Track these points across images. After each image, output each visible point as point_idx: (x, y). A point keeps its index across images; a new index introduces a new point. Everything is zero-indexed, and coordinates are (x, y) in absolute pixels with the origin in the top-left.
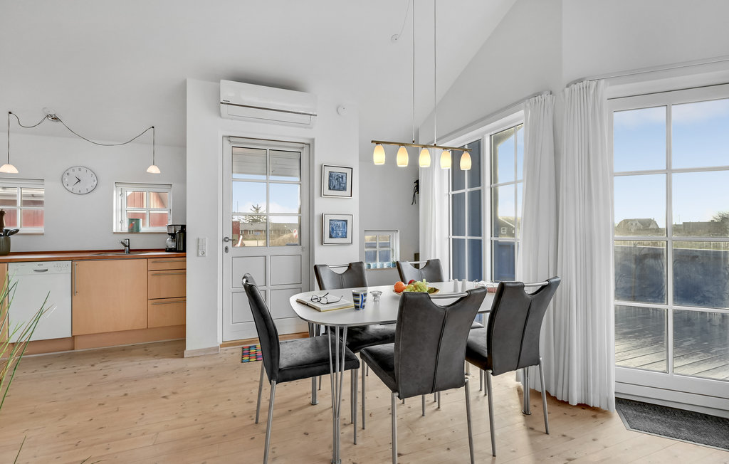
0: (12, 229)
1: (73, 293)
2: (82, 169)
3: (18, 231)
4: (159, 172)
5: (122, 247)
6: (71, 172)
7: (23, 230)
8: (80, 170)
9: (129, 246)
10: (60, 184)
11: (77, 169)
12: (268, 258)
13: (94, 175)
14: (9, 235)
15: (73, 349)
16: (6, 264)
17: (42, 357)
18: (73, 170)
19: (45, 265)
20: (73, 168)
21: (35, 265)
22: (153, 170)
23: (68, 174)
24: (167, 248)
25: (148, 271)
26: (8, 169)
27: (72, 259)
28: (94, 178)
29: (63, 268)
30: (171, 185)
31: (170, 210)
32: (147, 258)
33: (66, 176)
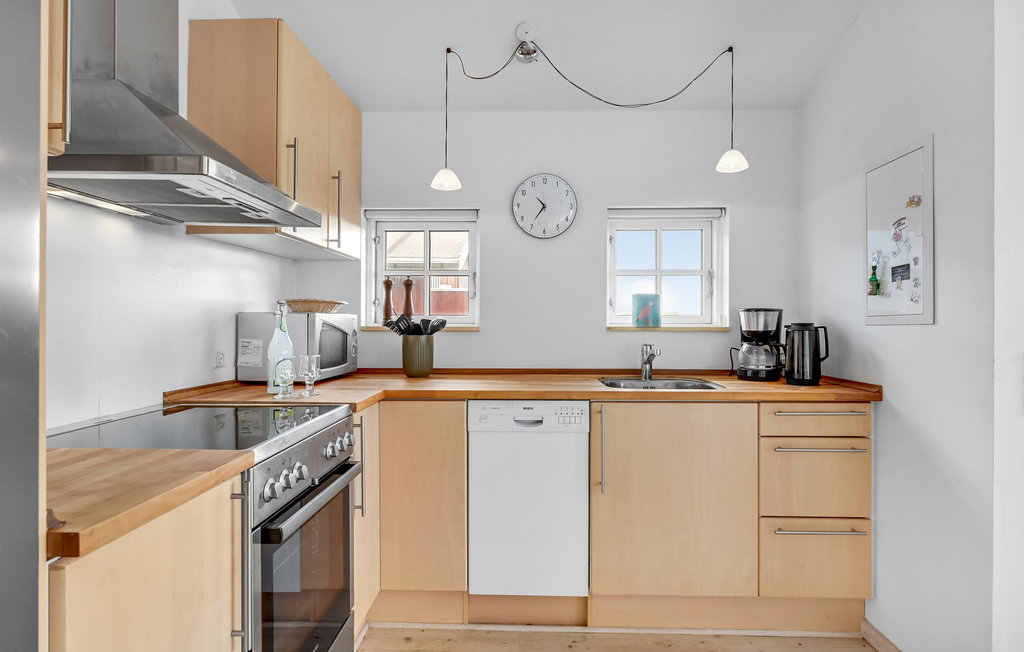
1: (593, 484)
2: (551, 180)
3: (443, 323)
4: (745, 166)
6: (527, 186)
7: (453, 321)
8: (545, 181)
11: (539, 181)
13: (571, 195)
14: (432, 333)
15: (585, 625)
16: (465, 403)
17: (528, 634)
18: (533, 184)
19: (540, 409)
20: (530, 179)
21: (517, 409)
22: (733, 162)
23: (524, 192)
24: (746, 371)
25: (760, 436)
26: (446, 181)
27: (591, 398)
28: (570, 199)
29: (573, 419)
30: (721, 209)
31: (711, 274)
32: (759, 403)
33: (519, 198)
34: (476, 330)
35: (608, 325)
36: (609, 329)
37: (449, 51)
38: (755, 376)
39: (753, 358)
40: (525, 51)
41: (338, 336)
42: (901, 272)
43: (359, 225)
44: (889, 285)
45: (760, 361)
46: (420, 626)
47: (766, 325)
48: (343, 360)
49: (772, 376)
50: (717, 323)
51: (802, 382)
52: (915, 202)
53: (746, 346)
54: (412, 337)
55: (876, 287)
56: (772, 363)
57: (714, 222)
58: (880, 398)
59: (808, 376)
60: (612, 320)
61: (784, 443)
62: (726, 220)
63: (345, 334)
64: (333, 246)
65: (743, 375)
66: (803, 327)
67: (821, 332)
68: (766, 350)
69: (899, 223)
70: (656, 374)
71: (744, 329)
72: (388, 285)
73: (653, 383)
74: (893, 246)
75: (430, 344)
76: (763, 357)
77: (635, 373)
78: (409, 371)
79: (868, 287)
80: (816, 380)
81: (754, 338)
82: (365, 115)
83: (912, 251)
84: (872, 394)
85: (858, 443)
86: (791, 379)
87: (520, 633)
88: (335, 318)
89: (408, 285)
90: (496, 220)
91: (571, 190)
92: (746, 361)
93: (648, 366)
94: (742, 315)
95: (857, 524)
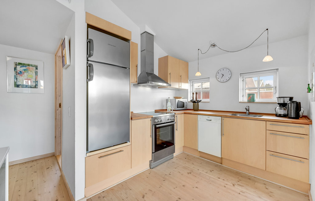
0: (199, 100)
1: (222, 134)
2: (225, 69)
3: (201, 100)
5: (245, 111)
6: (219, 71)
7: (203, 100)
9: (249, 110)
10: (216, 79)
11: (222, 70)
13: (230, 72)
14: (198, 103)
15: (222, 164)
16: (197, 116)
18: (221, 71)
21: (207, 117)
22: (268, 59)
23: (218, 73)
24: (277, 114)
25: (266, 130)
26: (198, 74)
27: (221, 117)
30: (277, 69)
32: (266, 121)
34: (209, 102)
35: (240, 101)
36: (240, 102)
37: (199, 50)
38: (280, 116)
40: (213, 45)
41: (183, 103)
43: (188, 83)
45: (282, 112)
48: (183, 107)
49: (285, 116)
54: (194, 103)
56: (286, 112)
57: (277, 73)
58: (312, 124)
60: (243, 100)
63: (184, 103)
64: (180, 88)
66: (294, 102)
68: (284, 109)
70: (250, 113)
72: (193, 94)
75: (198, 105)
78: (194, 110)
81: (283, 105)
82: (189, 63)
88: (181, 100)
89: (196, 93)
90: (213, 79)
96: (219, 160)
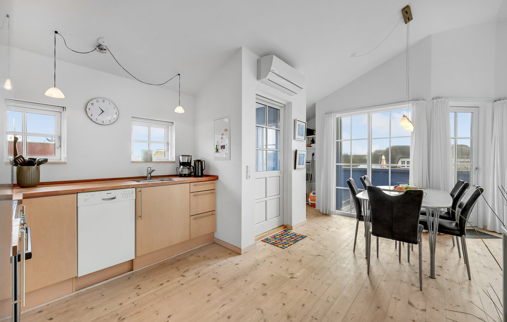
1: (137, 217)
2: (106, 101)
3: (46, 160)
4: (183, 111)
8: (103, 101)
11: (100, 101)
12: (268, 179)
14: (38, 165)
15: (132, 270)
16: (76, 195)
18: (97, 101)
19: (113, 193)
20: (96, 99)
21: (104, 194)
22: (179, 110)
23: (92, 104)
24: (182, 174)
25: (190, 193)
26: (54, 93)
27: (135, 187)
28: (116, 110)
29: (129, 195)
30: (172, 123)
31: (168, 143)
32: (190, 183)
33: (89, 106)
34: (65, 163)
36: (133, 162)
37: (56, 32)
38: (185, 176)
39: (184, 170)
40: (100, 48)
42: (223, 147)
44: (220, 150)
45: (186, 171)
46: (46, 304)
47: (188, 161)
49: (189, 175)
50: (170, 160)
51: (198, 176)
52: (226, 130)
53: (182, 167)
54: (25, 168)
55: (217, 150)
56: (190, 172)
57: (169, 126)
58: (218, 179)
59: (200, 175)
60: (133, 159)
61: (196, 194)
62: (174, 126)
65: (181, 176)
66: (199, 161)
67: (203, 162)
68: (188, 168)
69: (222, 135)
70: (152, 177)
71: (181, 161)
73: (151, 180)
74: (221, 140)
75: (38, 170)
76: (187, 170)
77: (144, 178)
79: (215, 150)
80: (202, 176)
81: (183, 164)
83: (226, 142)
84: (216, 178)
85: (213, 191)
86: (195, 176)
87: (104, 284)
91: (116, 107)
92: (182, 171)
93: (149, 175)
94: (181, 157)
95: (213, 213)
96: (127, 267)
